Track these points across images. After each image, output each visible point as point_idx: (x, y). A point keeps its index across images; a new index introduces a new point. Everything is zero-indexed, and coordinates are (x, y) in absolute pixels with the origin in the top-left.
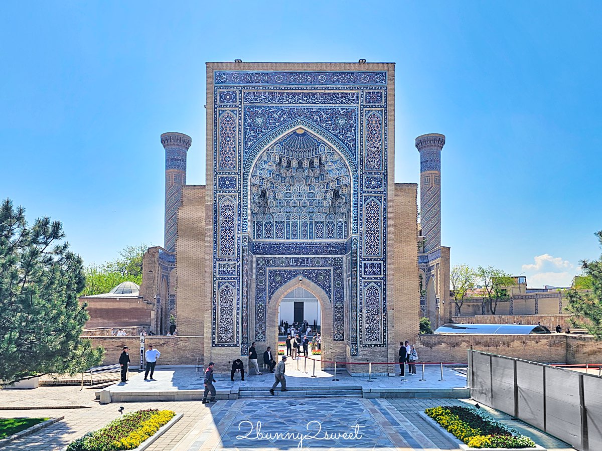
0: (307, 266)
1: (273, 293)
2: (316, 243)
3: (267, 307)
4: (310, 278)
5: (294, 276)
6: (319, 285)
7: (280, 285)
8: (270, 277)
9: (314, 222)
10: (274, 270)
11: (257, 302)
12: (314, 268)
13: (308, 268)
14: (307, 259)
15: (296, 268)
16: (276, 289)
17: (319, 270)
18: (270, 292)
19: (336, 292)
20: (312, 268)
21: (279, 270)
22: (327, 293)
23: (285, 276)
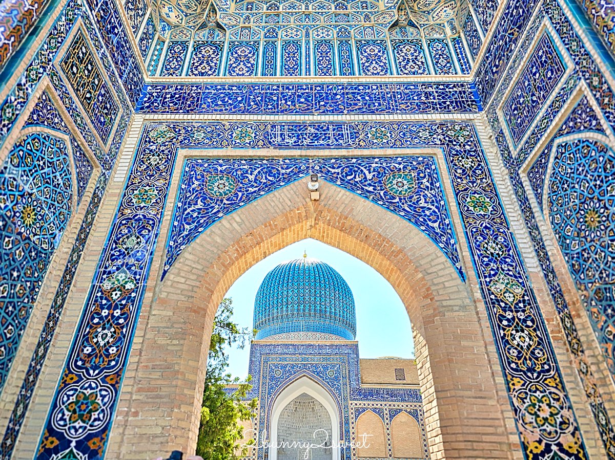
0: (339, 147)
1: (189, 239)
2: (365, 86)
3: (148, 295)
4: (352, 187)
5: (288, 179)
6: (396, 209)
7: (227, 210)
8: (188, 179)
9: (353, 42)
10: (208, 159)
11: (103, 273)
12: (366, 152)
13: (343, 152)
14: (339, 126)
15: (296, 153)
16: (207, 224)
17: (387, 158)
18: (176, 232)
19: (478, 236)
20: (358, 152)
21: (227, 159)
22: (436, 238)
23: (252, 178)
